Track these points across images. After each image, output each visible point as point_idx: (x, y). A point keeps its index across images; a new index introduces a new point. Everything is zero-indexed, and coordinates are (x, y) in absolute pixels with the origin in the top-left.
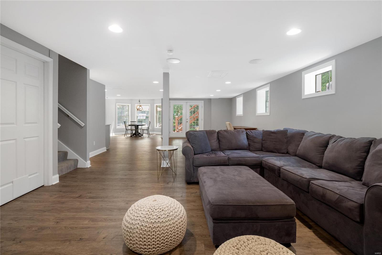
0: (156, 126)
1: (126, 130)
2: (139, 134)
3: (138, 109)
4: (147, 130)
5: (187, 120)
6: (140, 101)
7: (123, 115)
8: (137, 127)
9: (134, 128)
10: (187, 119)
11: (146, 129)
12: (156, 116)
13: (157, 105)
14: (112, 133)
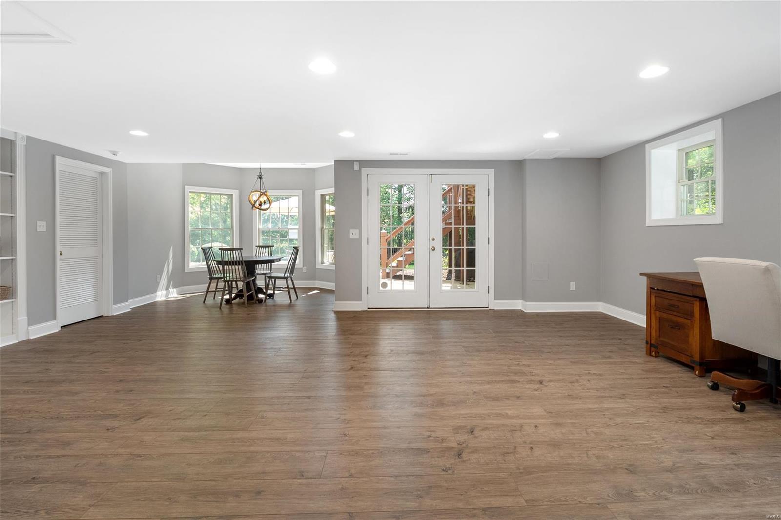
0: (322, 263)
1: (211, 278)
2: (257, 293)
3: (255, 202)
4: (286, 278)
5: (432, 244)
6: (260, 178)
7: (211, 228)
8: (250, 267)
9: (238, 271)
10: (433, 239)
11: (282, 275)
12: (322, 228)
13: (324, 192)
14: (167, 289)
